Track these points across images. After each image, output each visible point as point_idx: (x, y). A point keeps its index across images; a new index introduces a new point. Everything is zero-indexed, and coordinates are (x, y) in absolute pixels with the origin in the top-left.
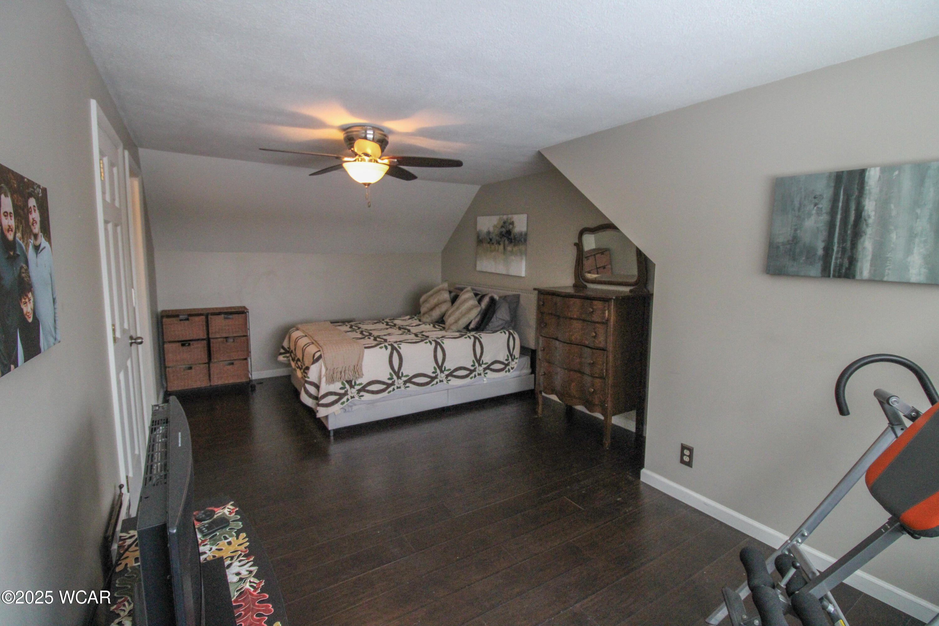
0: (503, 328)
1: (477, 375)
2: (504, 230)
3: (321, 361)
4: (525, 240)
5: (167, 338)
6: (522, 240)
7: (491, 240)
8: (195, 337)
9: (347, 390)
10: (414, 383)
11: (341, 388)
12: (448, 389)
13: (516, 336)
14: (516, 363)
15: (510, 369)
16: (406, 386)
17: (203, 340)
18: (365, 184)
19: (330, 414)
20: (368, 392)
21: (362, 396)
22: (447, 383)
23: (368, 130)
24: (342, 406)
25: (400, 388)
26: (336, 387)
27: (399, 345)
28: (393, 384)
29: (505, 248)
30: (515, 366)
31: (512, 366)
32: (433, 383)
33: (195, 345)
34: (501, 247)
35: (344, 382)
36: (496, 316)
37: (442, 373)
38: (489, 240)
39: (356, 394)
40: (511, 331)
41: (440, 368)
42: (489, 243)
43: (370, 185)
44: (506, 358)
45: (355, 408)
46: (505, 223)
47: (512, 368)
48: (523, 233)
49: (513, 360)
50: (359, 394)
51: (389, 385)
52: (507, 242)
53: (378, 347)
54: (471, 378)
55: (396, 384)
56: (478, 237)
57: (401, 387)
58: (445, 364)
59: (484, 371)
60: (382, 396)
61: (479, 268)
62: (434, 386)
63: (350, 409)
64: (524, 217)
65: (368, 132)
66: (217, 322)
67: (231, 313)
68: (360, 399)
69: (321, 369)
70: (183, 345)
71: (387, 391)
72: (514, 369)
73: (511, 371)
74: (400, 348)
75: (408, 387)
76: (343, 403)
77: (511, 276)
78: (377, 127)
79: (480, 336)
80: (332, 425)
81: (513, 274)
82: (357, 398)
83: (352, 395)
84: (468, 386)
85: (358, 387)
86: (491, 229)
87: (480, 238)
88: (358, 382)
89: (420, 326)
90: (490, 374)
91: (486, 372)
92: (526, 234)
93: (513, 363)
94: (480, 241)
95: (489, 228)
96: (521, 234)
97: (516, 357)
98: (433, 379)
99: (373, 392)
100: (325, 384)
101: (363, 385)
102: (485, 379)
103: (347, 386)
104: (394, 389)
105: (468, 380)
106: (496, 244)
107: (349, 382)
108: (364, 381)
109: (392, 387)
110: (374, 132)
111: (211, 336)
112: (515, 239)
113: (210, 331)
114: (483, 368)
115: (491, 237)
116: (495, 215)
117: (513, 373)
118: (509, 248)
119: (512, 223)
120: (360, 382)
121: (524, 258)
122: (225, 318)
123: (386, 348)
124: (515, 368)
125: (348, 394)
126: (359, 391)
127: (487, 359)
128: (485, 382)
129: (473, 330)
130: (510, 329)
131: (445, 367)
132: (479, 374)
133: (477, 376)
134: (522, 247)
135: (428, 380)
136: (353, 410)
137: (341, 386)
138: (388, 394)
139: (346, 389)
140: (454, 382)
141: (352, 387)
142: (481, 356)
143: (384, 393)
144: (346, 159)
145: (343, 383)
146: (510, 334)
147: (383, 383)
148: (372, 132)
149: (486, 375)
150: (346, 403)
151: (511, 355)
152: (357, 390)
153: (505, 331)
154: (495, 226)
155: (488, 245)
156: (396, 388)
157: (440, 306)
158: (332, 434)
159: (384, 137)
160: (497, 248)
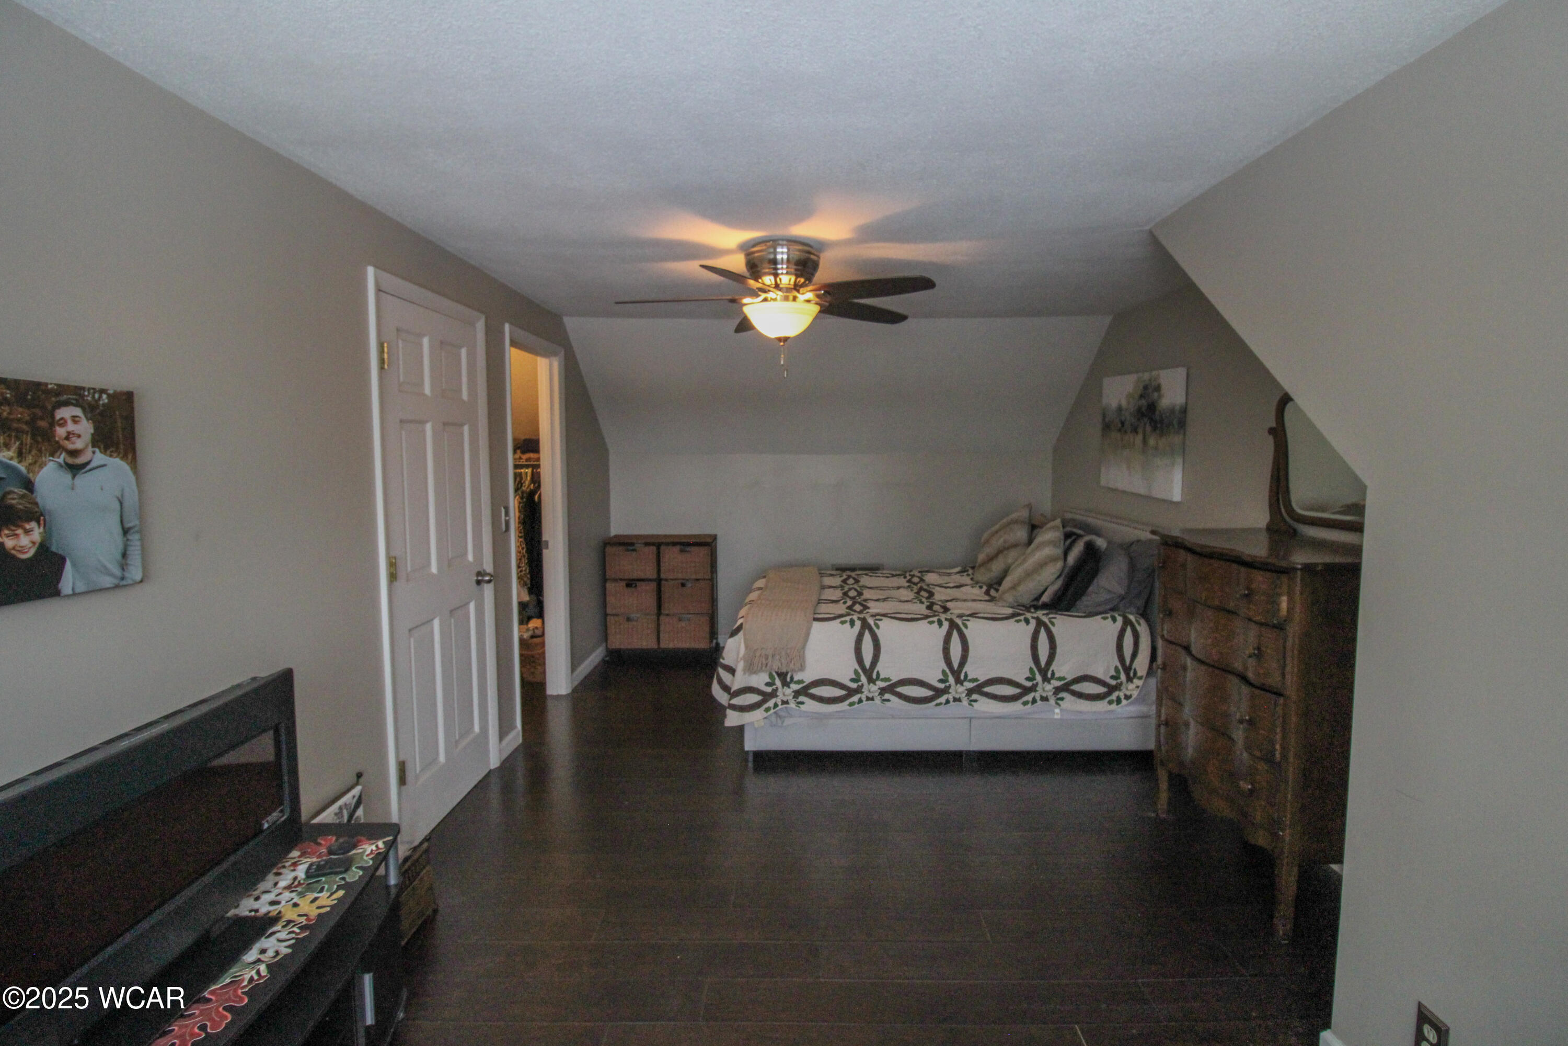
0: (1110, 609)
1: (1038, 698)
2: (1143, 402)
3: (741, 634)
4: (1182, 424)
5: (609, 574)
6: (1175, 422)
7: (1123, 423)
8: (642, 576)
9: (777, 688)
10: (900, 696)
11: (768, 684)
12: (971, 719)
13: (1143, 629)
14: (1138, 687)
15: (1122, 697)
16: (883, 698)
17: (651, 580)
18: (779, 339)
19: (748, 723)
20: (814, 697)
21: (802, 703)
22: (970, 705)
23: (778, 247)
24: (766, 715)
25: (872, 699)
26: (760, 680)
27: (877, 622)
28: (858, 690)
29: (1145, 441)
30: (1135, 694)
31: (1128, 693)
32: (938, 701)
33: (643, 586)
34: (1139, 438)
35: (774, 674)
36: (1098, 582)
37: (959, 685)
38: (1120, 425)
39: (791, 697)
40: (1132, 617)
41: (956, 674)
42: (1120, 430)
43: (789, 340)
44: (1113, 673)
45: (788, 722)
46: (1146, 388)
47: (1127, 697)
48: (1177, 408)
49: (1130, 680)
50: (797, 698)
51: (851, 692)
52: (1148, 428)
53: (839, 621)
54: (1025, 703)
55: (866, 693)
56: (1104, 416)
57: (875, 698)
58: (966, 668)
59: (1055, 693)
60: (838, 710)
61: (1103, 482)
62: (942, 706)
63: (779, 722)
64: (1181, 372)
65: (779, 250)
66: (672, 557)
67: (689, 544)
68: (797, 708)
69: (740, 645)
70: (628, 585)
71: (847, 702)
72: (1129, 701)
73: (1124, 702)
74: (878, 627)
75: (888, 700)
76: (767, 710)
77: (1157, 499)
78: (793, 239)
79: (1053, 620)
80: (751, 744)
81: (1159, 496)
82: (792, 705)
83: (785, 699)
84: (1016, 718)
85: (795, 687)
86: (1124, 403)
87: (1107, 420)
88: (796, 678)
89: (962, 589)
90: (1069, 702)
91: (1060, 695)
92: (1184, 410)
93: (1131, 686)
94: (1107, 427)
95: (1120, 401)
96: (1172, 411)
97: (1139, 674)
98: (939, 693)
99: (821, 700)
100: (743, 672)
101: (805, 684)
102: (1057, 711)
103: (778, 682)
104: (860, 701)
105: (1015, 707)
106: (1131, 432)
107: (782, 675)
108: (808, 676)
109: (858, 696)
110: (789, 250)
111: (663, 576)
112: (1162, 422)
113: (662, 569)
114: (1054, 688)
115: (1123, 418)
116: (1130, 373)
117: (1126, 709)
118: (1152, 442)
119: (1158, 388)
120: (800, 679)
121: (1179, 460)
122: (682, 551)
123: (852, 623)
124: (1134, 697)
125: (777, 696)
126: (797, 694)
127: (1064, 668)
128: (1056, 717)
129: (1045, 606)
130: (1131, 613)
131: (966, 673)
132: (1045, 699)
133: (1039, 702)
134: (1177, 439)
135: (929, 693)
136: (785, 724)
137: (768, 680)
138: (848, 707)
139: (774, 687)
140: (985, 706)
141: (785, 684)
142: (1050, 662)
143: (840, 705)
144: (745, 301)
145: (771, 676)
146: (1127, 622)
147: (841, 686)
148: (785, 250)
149: (1060, 702)
150: (772, 711)
151: (1127, 670)
152: (793, 692)
153: (1117, 616)
154: (1129, 396)
155: (1119, 435)
156: (864, 699)
157: (1005, 552)
158: (751, 758)
159: (807, 255)
160: (1132, 440)
